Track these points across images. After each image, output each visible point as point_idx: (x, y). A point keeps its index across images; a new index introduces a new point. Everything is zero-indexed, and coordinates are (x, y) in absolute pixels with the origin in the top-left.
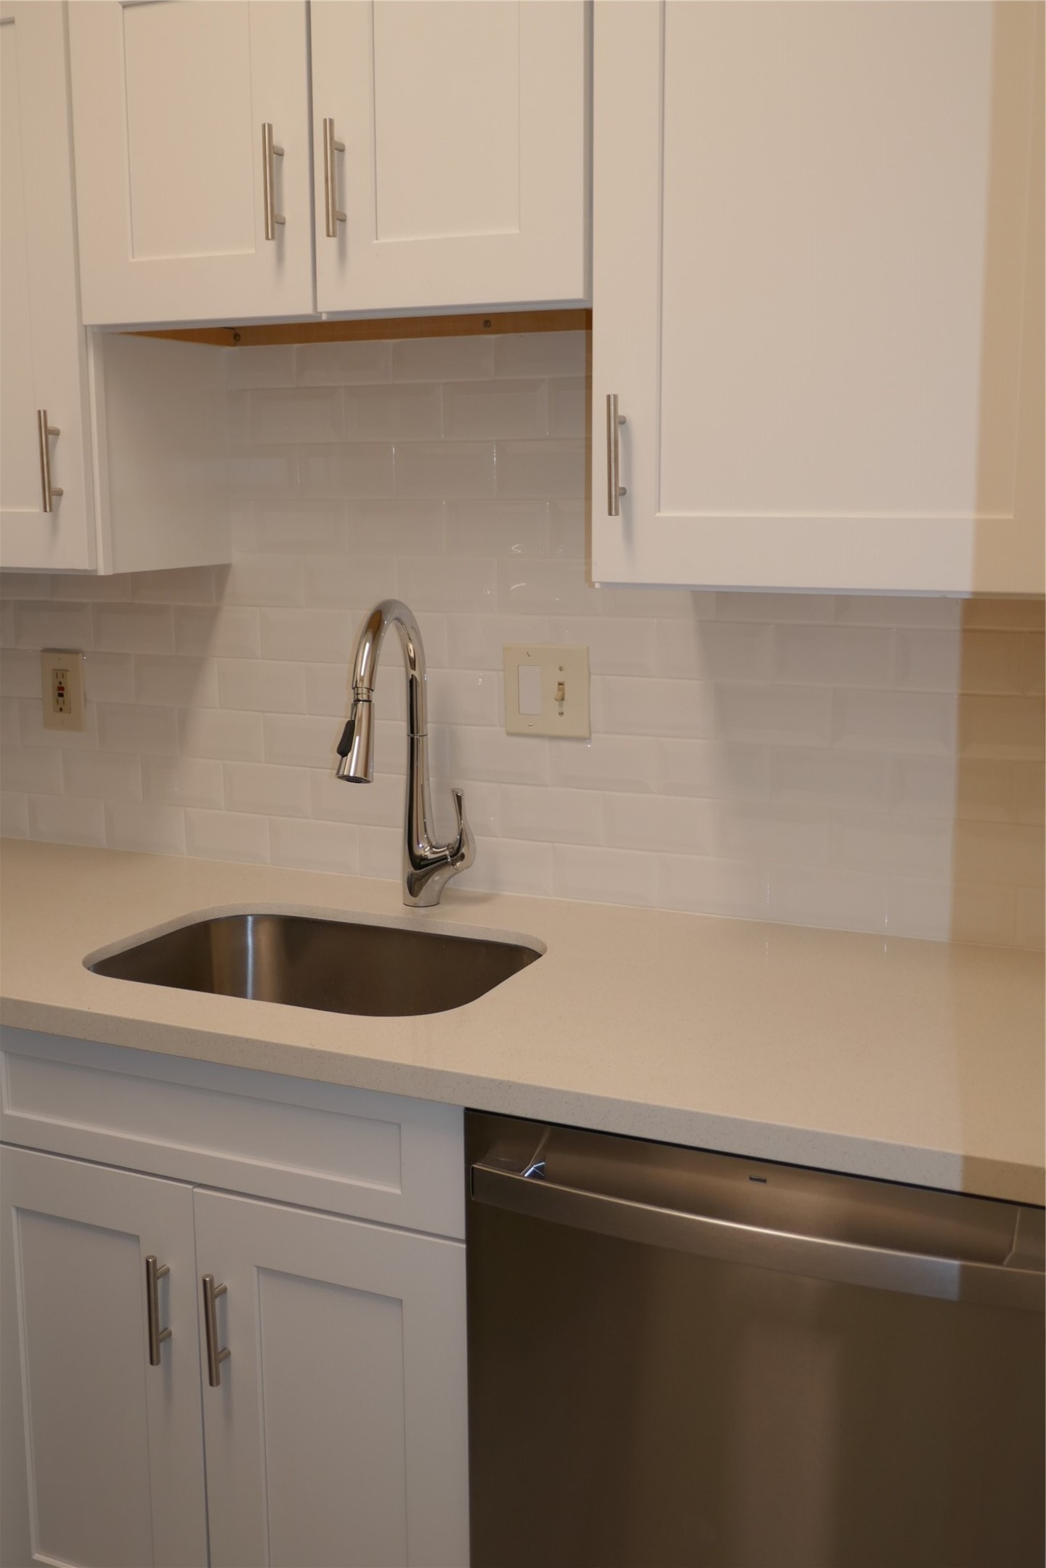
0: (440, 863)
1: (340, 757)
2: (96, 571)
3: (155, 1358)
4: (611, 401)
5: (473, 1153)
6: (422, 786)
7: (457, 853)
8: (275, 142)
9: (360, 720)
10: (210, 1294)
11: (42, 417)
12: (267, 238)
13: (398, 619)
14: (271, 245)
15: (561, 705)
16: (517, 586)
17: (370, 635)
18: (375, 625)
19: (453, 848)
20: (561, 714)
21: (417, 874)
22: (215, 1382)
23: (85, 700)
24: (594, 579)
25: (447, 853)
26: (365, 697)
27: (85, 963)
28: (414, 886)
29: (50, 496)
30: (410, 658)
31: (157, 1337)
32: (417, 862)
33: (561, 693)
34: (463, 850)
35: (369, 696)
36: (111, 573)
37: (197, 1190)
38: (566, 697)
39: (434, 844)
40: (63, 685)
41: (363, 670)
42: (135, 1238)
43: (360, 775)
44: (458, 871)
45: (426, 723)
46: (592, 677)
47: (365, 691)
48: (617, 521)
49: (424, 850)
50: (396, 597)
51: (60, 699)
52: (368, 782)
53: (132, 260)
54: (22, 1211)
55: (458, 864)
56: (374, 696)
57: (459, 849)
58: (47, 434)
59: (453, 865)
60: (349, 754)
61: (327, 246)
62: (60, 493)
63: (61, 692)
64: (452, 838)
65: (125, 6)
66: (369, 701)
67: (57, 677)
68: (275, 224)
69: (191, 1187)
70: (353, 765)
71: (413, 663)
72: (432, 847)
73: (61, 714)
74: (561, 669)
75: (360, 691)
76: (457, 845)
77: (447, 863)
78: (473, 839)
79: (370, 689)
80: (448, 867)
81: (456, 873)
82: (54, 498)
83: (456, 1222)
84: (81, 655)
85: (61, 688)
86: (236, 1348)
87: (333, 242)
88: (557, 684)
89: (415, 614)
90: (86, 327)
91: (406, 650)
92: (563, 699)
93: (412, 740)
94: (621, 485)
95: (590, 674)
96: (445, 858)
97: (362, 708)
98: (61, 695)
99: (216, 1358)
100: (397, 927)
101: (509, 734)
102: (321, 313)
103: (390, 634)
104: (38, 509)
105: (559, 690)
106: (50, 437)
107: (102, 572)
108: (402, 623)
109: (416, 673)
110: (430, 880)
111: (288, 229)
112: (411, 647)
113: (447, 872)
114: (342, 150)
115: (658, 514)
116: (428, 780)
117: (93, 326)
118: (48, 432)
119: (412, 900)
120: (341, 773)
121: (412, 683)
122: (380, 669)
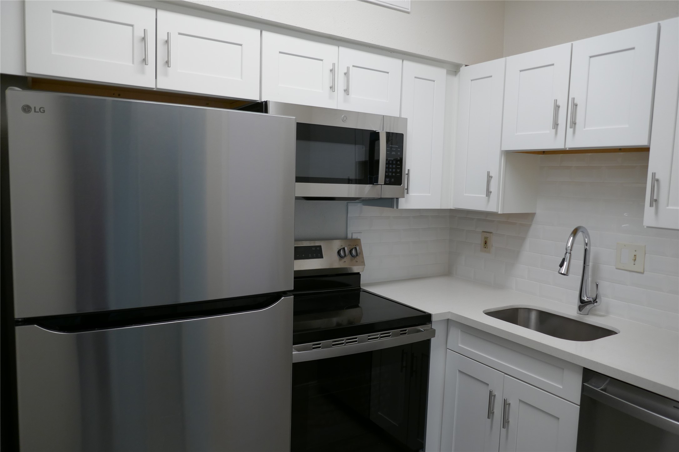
0: (589, 303)
1: (560, 267)
2: (498, 212)
3: (489, 417)
4: (654, 175)
5: (584, 380)
6: (586, 280)
7: (595, 301)
8: (558, 104)
9: (567, 258)
10: (506, 404)
11: (488, 173)
12: (553, 129)
13: (582, 232)
14: (554, 130)
15: (634, 262)
16: (625, 225)
17: (573, 235)
18: (575, 233)
19: (594, 299)
20: (634, 264)
21: (582, 305)
22: (504, 427)
23: (492, 246)
24: (644, 225)
25: (592, 300)
26: (569, 252)
27: (484, 312)
28: (580, 308)
29: (488, 193)
30: (586, 243)
31: (490, 413)
32: (582, 301)
33: (634, 258)
34: (597, 300)
35: (570, 252)
36: (502, 213)
37: (505, 375)
38: (637, 259)
39: (588, 297)
40: (486, 241)
41: (569, 245)
42: (488, 385)
43: (565, 273)
44: (595, 306)
45: (589, 262)
46: (646, 254)
47: (569, 250)
48: (653, 209)
49: (585, 299)
50: (581, 225)
51: (485, 245)
52: (567, 275)
53: (516, 134)
54: (459, 371)
55: (595, 304)
56: (572, 252)
57: (596, 299)
58: (489, 178)
59: (594, 304)
60: (563, 267)
61: (570, 131)
62: (491, 192)
63: (486, 243)
64: (594, 296)
65: (521, 71)
66: (570, 253)
67: (485, 239)
68: (556, 125)
69: (504, 374)
70: (563, 270)
71: (587, 244)
72: (587, 298)
73: (485, 249)
74: (635, 251)
75: (568, 250)
76: (595, 298)
77: (591, 303)
78: (601, 298)
79: (571, 250)
80: (591, 304)
81: (594, 307)
82: (489, 193)
83: (578, 400)
84: (492, 234)
85: (486, 242)
86: (511, 420)
87: (572, 130)
88: (633, 256)
89: (588, 231)
90: (502, 151)
91: (585, 240)
92: (635, 260)
93: (584, 266)
94: (655, 198)
95: (645, 254)
96: (591, 301)
97: (568, 255)
98: (486, 244)
99: (505, 422)
100: (573, 319)
101: (617, 269)
102: (566, 148)
103: (580, 235)
104: (485, 196)
105: (634, 257)
106: (490, 178)
107: (499, 213)
108: (584, 233)
109: (587, 247)
110: (586, 308)
111: (559, 126)
112: (586, 240)
113: (591, 306)
114: (576, 105)
115: (667, 208)
116: (588, 279)
117: (504, 151)
118: (489, 177)
119: (579, 312)
120: (559, 272)
121: (586, 250)
122: (574, 245)
